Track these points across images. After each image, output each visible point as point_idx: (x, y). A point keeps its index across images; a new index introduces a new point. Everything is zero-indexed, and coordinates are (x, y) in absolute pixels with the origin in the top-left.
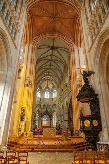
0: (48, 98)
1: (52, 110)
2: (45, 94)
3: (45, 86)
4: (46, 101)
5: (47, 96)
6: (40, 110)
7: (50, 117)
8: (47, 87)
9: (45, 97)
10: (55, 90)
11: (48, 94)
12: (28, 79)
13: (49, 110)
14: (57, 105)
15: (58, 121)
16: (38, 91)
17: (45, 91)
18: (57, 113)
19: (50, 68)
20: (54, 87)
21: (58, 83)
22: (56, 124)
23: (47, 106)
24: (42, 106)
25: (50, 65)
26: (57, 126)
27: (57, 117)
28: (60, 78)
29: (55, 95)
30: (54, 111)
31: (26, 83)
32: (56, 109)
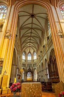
0: (31, 59)
1: (34, 68)
2: (28, 57)
3: (28, 51)
4: (29, 62)
5: (29, 58)
6: (25, 68)
7: (32, 73)
8: (30, 52)
9: (28, 59)
10: (35, 54)
11: (31, 57)
12: (9, 31)
13: (31, 68)
14: (37, 64)
15: (38, 76)
16: (24, 55)
17: (28, 55)
18: (37, 70)
19: (31, 36)
20: (34, 51)
21: (37, 48)
22: (37, 79)
23: (30, 65)
24: (26, 66)
25: (31, 33)
26: (37, 80)
27: (38, 73)
28: (39, 43)
29: (35, 57)
30: (35, 69)
31: (7, 35)
32: (36, 68)
